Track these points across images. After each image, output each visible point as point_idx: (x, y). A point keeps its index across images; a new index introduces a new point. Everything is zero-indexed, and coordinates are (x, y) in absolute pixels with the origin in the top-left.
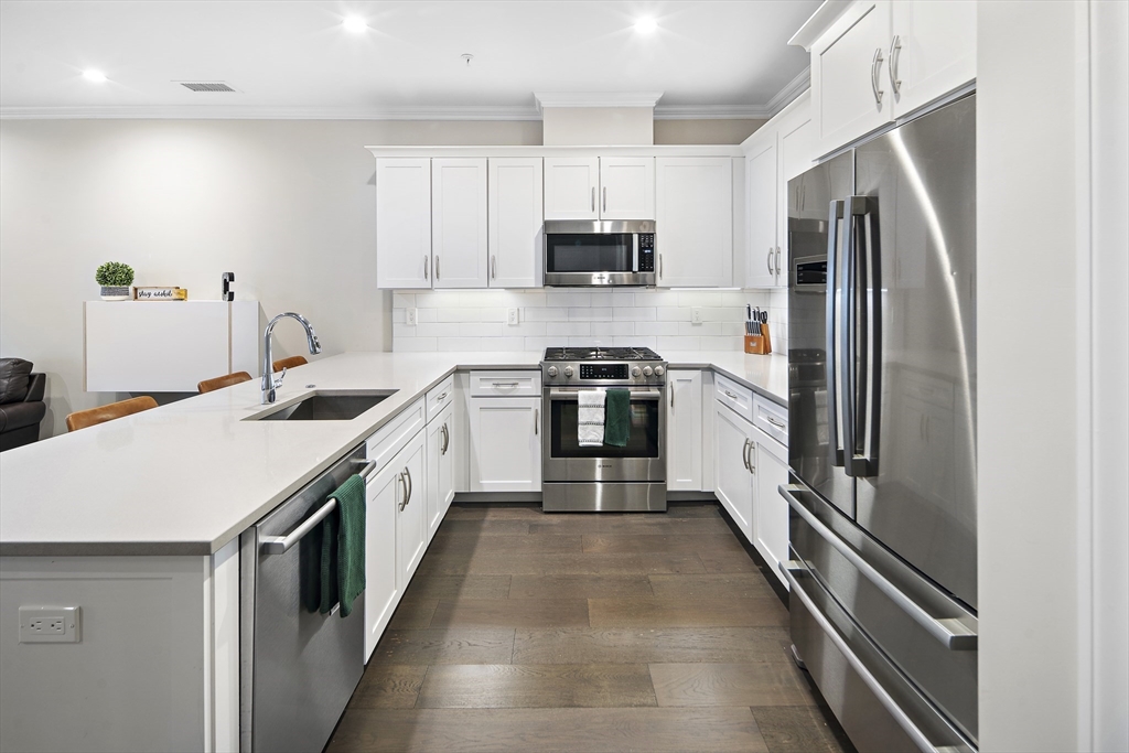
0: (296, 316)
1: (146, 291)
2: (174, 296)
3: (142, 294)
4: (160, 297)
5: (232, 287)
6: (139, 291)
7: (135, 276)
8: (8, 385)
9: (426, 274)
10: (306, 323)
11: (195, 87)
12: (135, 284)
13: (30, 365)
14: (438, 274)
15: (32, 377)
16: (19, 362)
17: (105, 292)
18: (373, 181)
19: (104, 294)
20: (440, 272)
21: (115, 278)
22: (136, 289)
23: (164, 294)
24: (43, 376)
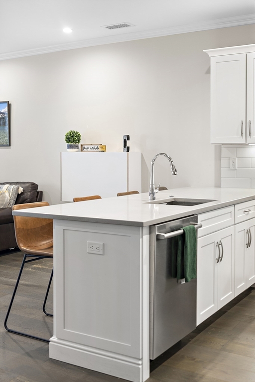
0: (166, 155)
1: (86, 147)
2: (100, 149)
3: (85, 148)
4: (92, 150)
5: (129, 143)
6: (83, 147)
7: (81, 138)
8: (30, 196)
9: (242, 133)
10: (170, 159)
11: (111, 28)
12: (81, 142)
13: (37, 186)
14: (250, 133)
15: (38, 192)
16: (33, 184)
17: (70, 147)
18: (208, 72)
19: (68, 148)
20: (252, 132)
21: (73, 139)
22: (82, 145)
23: (95, 148)
24: (42, 192)
